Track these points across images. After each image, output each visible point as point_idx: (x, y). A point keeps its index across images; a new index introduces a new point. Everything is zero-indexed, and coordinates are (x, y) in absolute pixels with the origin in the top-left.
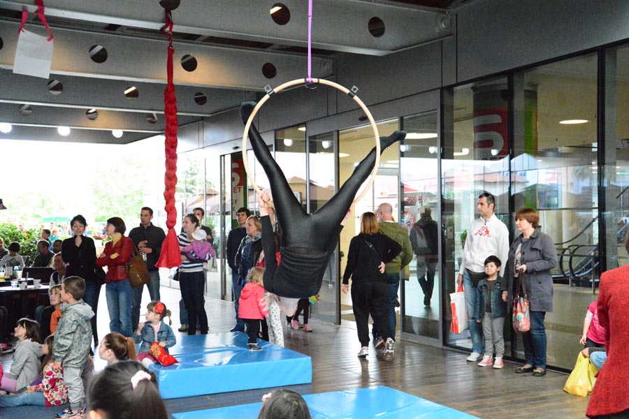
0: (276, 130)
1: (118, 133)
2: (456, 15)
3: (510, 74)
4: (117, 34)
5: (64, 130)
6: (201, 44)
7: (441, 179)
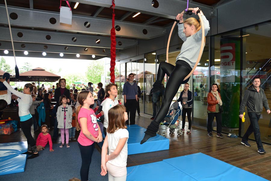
0: (145, 54)
1: (94, 56)
2: (217, 9)
3: (241, 29)
4: (94, 18)
5: (78, 55)
6: (122, 22)
7: (210, 71)
